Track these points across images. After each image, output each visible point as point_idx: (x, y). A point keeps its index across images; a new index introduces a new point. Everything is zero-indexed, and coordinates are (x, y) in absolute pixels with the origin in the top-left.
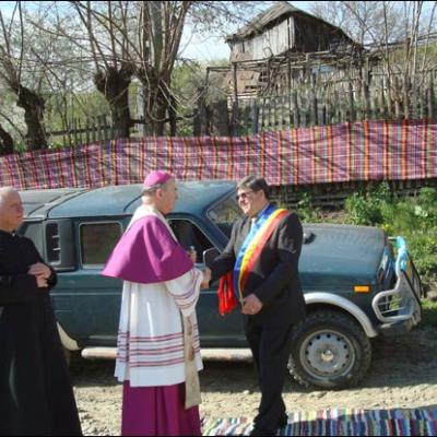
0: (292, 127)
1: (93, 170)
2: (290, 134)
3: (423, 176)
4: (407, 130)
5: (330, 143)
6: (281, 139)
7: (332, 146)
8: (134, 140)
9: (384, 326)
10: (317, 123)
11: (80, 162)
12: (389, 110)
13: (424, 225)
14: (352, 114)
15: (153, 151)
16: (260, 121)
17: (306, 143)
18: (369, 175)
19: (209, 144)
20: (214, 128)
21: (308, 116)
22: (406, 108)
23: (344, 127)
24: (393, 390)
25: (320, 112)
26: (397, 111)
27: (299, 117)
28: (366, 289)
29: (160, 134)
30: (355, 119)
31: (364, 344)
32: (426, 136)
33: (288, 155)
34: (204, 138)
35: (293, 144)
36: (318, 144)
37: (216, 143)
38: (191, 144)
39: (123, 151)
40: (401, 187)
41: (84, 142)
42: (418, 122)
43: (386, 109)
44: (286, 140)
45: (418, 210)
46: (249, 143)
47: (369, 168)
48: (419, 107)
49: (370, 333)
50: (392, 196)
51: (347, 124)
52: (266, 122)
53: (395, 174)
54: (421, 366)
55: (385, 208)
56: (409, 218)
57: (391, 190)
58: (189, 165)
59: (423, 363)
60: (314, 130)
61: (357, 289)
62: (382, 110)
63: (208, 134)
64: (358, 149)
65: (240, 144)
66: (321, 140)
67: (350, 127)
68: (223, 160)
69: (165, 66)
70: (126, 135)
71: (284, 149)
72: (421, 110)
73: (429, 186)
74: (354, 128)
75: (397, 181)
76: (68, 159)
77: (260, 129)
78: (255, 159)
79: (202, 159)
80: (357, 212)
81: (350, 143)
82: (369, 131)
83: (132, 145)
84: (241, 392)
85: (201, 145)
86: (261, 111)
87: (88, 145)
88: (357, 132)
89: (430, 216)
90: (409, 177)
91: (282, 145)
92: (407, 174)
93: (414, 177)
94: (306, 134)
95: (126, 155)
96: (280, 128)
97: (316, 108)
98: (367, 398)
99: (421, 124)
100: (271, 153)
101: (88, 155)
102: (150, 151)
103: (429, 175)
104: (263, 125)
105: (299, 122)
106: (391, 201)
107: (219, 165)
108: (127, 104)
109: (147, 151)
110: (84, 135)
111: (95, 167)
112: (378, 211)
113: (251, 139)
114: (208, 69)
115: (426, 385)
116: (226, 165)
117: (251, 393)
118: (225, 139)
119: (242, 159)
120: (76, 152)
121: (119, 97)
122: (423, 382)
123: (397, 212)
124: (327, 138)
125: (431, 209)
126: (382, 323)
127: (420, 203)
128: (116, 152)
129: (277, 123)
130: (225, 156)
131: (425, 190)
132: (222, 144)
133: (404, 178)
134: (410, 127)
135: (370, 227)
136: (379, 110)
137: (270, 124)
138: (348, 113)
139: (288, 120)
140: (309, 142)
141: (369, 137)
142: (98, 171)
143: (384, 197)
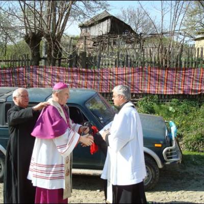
0: (116, 67)
1: (21, 79)
2: (114, 70)
3: (174, 93)
4: (168, 73)
5: (132, 76)
6: (110, 72)
7: (134, 77)
8: (41, 67)
9: (167, 163)
10: (127, 66)
11: (15, 75)
12: (160, 63)
13: (173, 115)
14: (143, 63)
15: (50, 73)
16: (101, 63)
17: (122, 74)
18: (149, 91)
19: (77, 71)
20: (79, 64)
21: (123, 62)
22: (168, 62)
23: (140, 69)
24: (168, 193)
25: (129, 61)
26: (164, 64)
27: (119, 62)
28: (160, 145)
29: (54, 65)
30: (144, 66)
31: (157, 171)
32: (176, 76)
33: (113, 79)
34: (75, 69)
35: (116, 75)
36: (127, 76)
37: (80, 72)
38: (69, 71)
39: (36, 72)
40: (163, 97)
41: (18, 66)
42: (173, 69)
43: (159, 62)
44: (112, 73)
45: (171, 109)
46: (95, 72)
47: (150, 88)
48: (174, 62)
49: (160, 166)
50: (159, 101)
51: (141, 67)
52: (104, 64)
53: (161, 92)
54: (178, 182)
55: (155, 106)
56: (166, 112)
57: (159, 99)
58: (67, 80)
59: (179, 180)
60: (125, 69)
61: (156, 145)
62: (157, 62)
63: (76, 67)
64: (145, 79)
65: (90, 72)
66: (129, 74)
67: (142, 69)
68: (83, 79)
69: (59, 34)
70: (37, 64)
71: (111, 76)
72: (175, 64)
73: (176, 98)
74: (144, 70)
75: (161, 95)
76: (9, 73)
77: (100, 66)
78: (98, 80)
79: (73, 78)
80: (144, 108)
81: (142, 76)
82: (151, 72)
83: (40, 69)
84: (96, 190)
85: (73, 72)
86: (102, 59)
87: (19, 67)
88: (145, 71)
89: (176, 112)
90: (167, 93)
91: (110, 75)
92: (166, 92)
93: (169, 93)
94: (122, 71)
95: (37, 74)
96: (110, 66)
97: (127, 59)
98: (157, 196)
99: (174, 70)
100: (105, 78)
101: (19, 72)
102: (49, 73)
103: (176, 93)
104: (102, 65)
105: (119, 65)
106: (158, 104)
107: (81, 81)
108: (39, 50)
109: (47, 72)
110: (17, 63)
111: (22, 78)
112: (153, 108)
113: (96, 71)
114: (72, 38)
115: (183, 191)
116: (84, 82)
117: (101, 191)
118: (84, 70)
119: (92, 79)
120: (13, 70)
121: (36, 46)
122: (182, 190)
123: (161, 109)
124: (131, 73)
125: (176, 109)
126: (166, 162)
127: (171, 105)
128: (32, 72)
129: (108, 65)
130: (84, 77)
131: (174, 100)
132: (83, 72)
133: (165, 93)
134: (169, 71)
135: (149, 115)
136: (156, 62)
137: (105, 65)
138: (142, 63)
139: (114, 63)
140: (123, 74)
141: (150, 74)
142: (23, 80)
143: (155, 102)
